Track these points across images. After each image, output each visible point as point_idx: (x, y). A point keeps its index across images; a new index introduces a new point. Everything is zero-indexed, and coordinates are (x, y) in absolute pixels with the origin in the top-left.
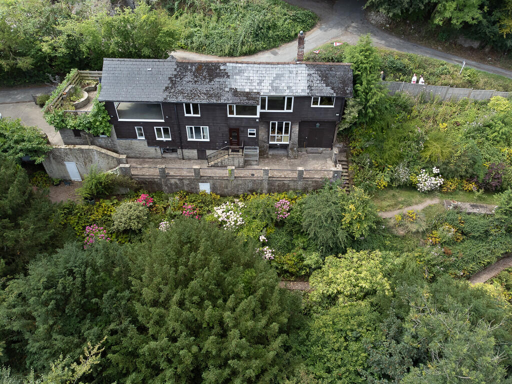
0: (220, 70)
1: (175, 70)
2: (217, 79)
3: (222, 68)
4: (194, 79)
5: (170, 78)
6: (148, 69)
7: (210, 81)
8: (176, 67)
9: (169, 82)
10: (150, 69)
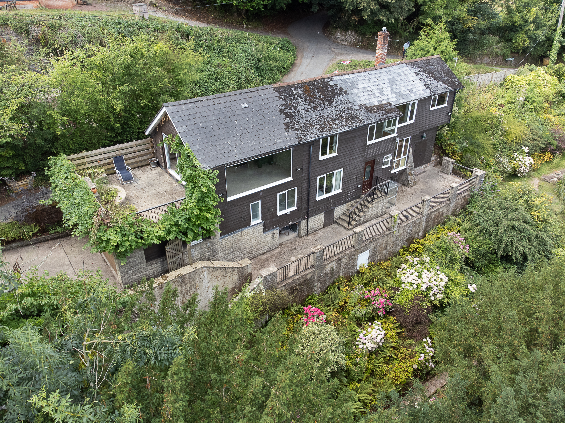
0: (332, 87)
1: (280, 99)
2: (336, 99)
3: (331, 83)
4: (310, 105)
5: (281, 111)
6: (243, 106)
7: (331, 102)
8: (277, 94)
9: (283, 116)
10: (246, 105)
